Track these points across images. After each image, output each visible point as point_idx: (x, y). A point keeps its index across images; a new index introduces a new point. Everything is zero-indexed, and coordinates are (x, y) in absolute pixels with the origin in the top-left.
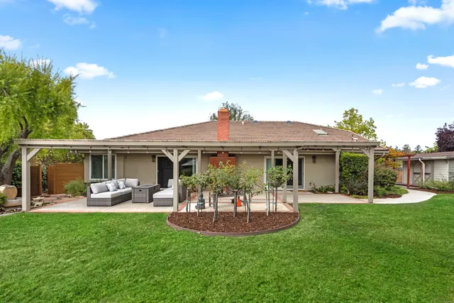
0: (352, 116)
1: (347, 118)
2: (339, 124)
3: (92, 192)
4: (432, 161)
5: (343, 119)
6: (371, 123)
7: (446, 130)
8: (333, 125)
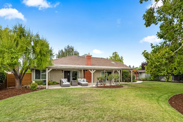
0: (115, 55)
1: (114, 55)
2: (111, 57)
3: (63, 83)
4: (141, 72)
5: (112, 56)
6: (122, 58)
7: (143, 63)
8: (109, 58)
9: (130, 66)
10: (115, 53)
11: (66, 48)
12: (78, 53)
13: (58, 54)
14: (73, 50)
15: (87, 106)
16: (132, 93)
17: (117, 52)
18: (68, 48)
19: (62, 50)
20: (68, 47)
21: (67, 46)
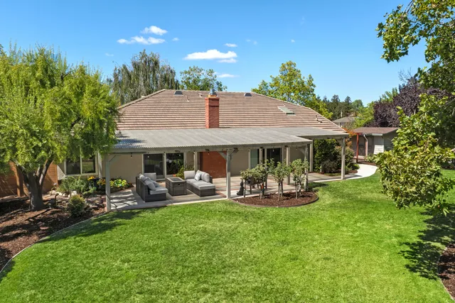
4: (374, 137)
9: (336, 99)
10: (290, 64)
11: (138, 60)
12: (171, 72)
13: (113, 79)
14: (156, 63)
15: (233, 281)
16: (345, 229)
17: (293, 62)
18: (141, 59)
19: (125, 67)
20: (144, 56)
21: (139, 54)
